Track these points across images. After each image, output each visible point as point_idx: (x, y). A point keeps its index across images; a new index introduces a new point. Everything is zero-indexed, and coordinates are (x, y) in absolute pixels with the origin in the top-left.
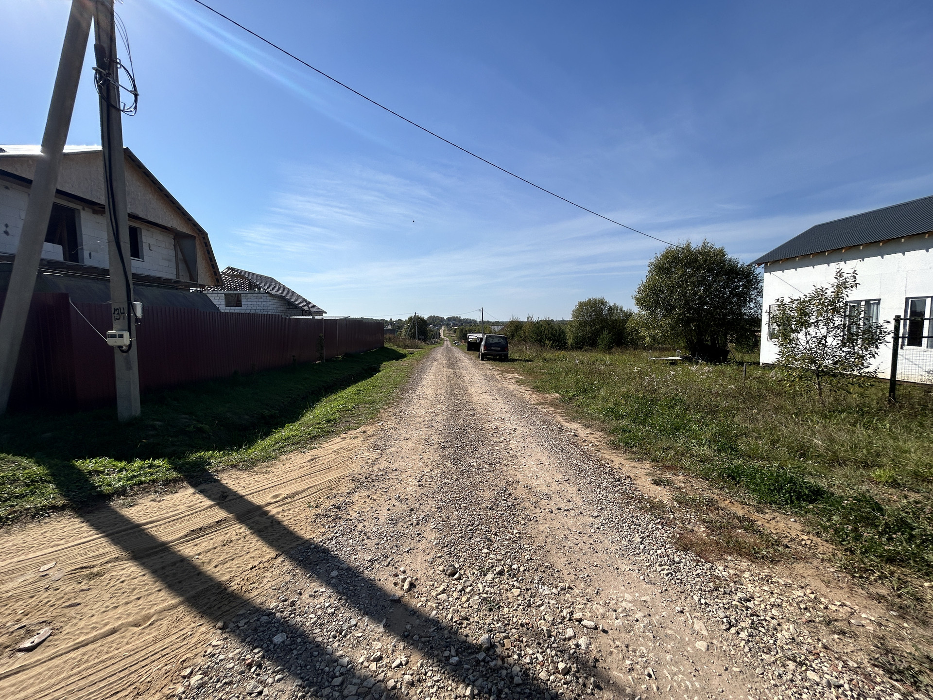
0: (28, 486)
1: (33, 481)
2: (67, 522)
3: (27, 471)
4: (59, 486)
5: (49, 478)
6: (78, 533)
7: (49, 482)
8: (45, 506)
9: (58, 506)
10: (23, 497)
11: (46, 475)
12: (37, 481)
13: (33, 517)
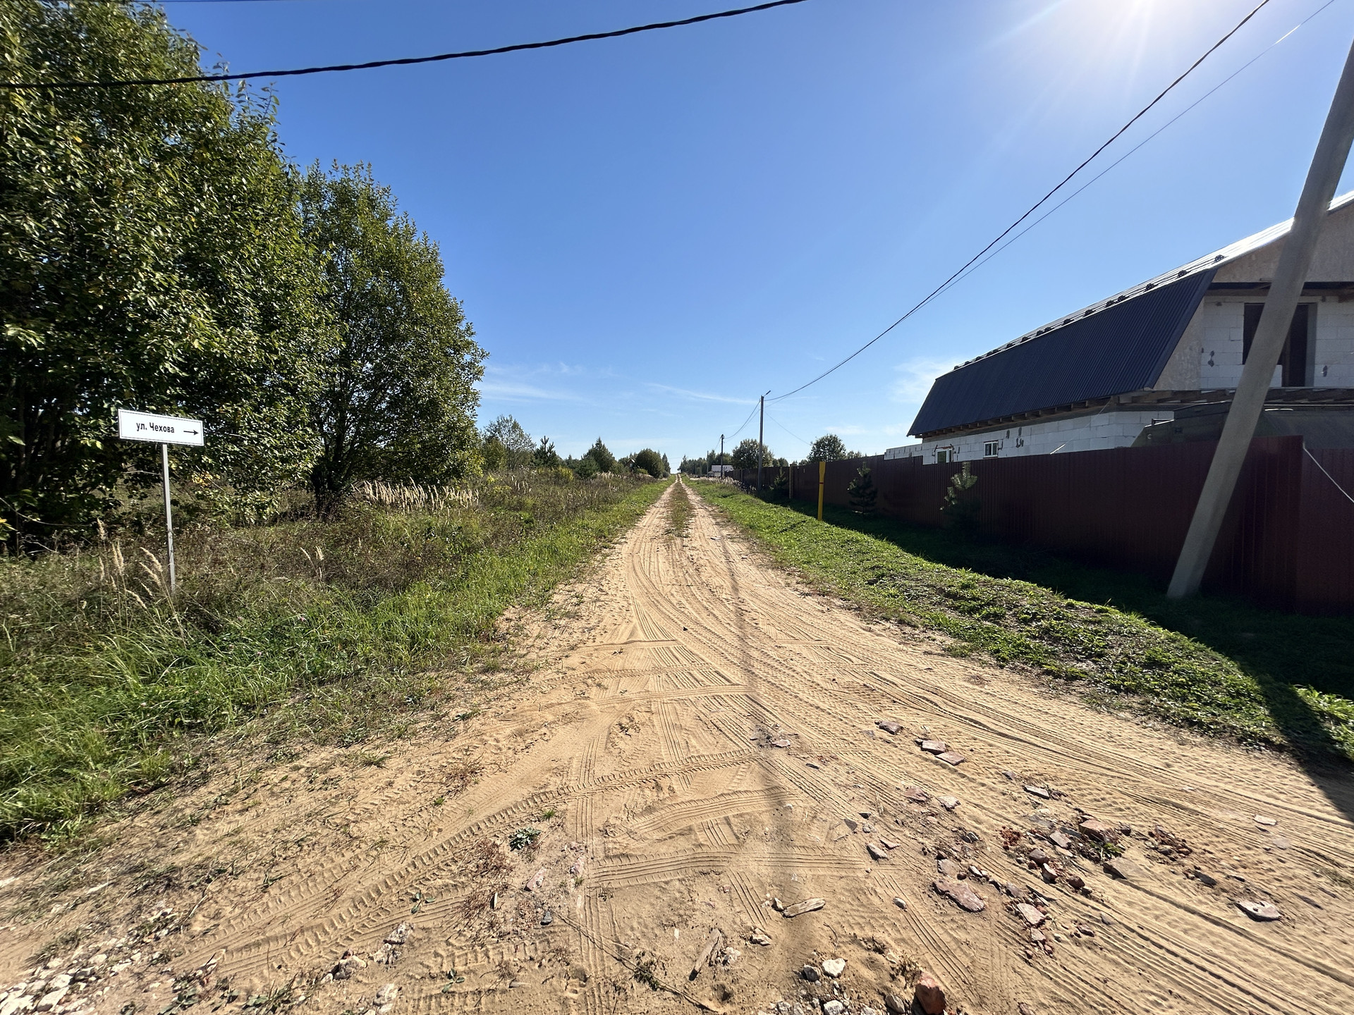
0: (1233, 697)
1: (1239, 694)
2: (1287, 772)
3: (1231, 676)
4: (1274, 713)
5: (1260, 698)
6: (1306, 796)
7: (1260, 703)
8: (1255, 733)
9: (1273, 742)
10: (1227, 709)
11: (1255, 691)
12: (1243, 695)
13: (1240, 741)
